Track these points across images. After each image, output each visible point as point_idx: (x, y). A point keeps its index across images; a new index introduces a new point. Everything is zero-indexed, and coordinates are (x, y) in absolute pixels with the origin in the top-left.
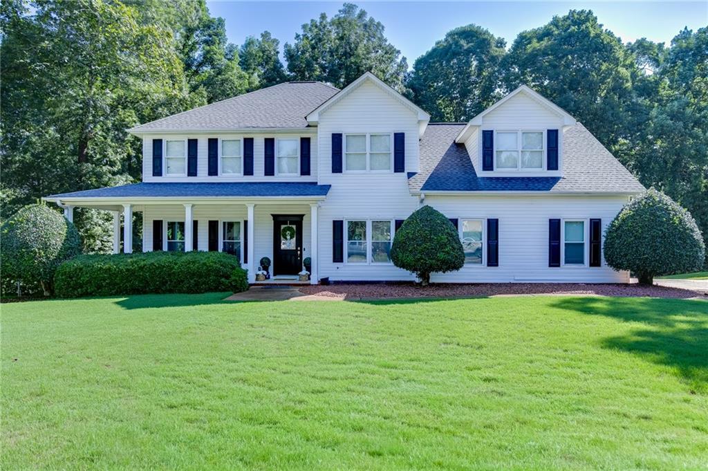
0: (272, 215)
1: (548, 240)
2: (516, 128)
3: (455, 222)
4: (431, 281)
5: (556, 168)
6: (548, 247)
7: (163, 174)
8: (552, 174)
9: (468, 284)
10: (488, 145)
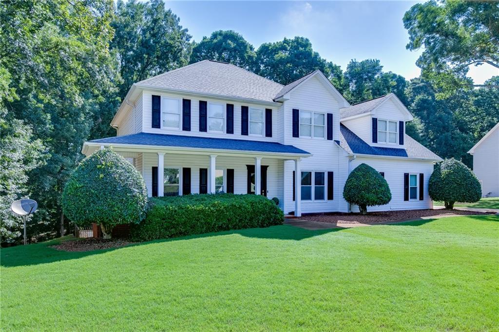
0: (247, 165)
1: (403, 186)
2: (386, 118)
3: (383, 174)
4: (368, 211)
5: (403, 144)
6: (404, 190)
7: (161, 127)
8: (402, 147)
10: (375, 127)
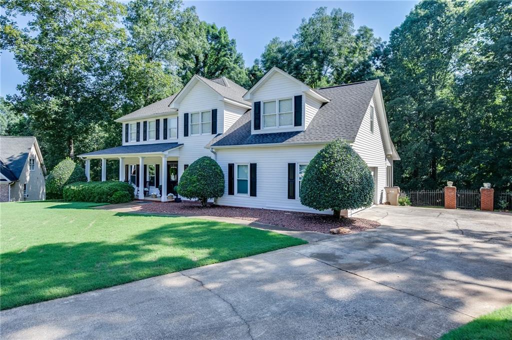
1: (287, 179)
2: (274, 98)
3: (232, 166)
5: (300, 125)
6: (288, 184)
7: (129, 141)
8: (298, 129)
9: (242, 208)
10: (257, 112)
